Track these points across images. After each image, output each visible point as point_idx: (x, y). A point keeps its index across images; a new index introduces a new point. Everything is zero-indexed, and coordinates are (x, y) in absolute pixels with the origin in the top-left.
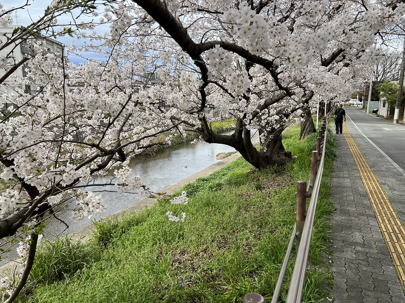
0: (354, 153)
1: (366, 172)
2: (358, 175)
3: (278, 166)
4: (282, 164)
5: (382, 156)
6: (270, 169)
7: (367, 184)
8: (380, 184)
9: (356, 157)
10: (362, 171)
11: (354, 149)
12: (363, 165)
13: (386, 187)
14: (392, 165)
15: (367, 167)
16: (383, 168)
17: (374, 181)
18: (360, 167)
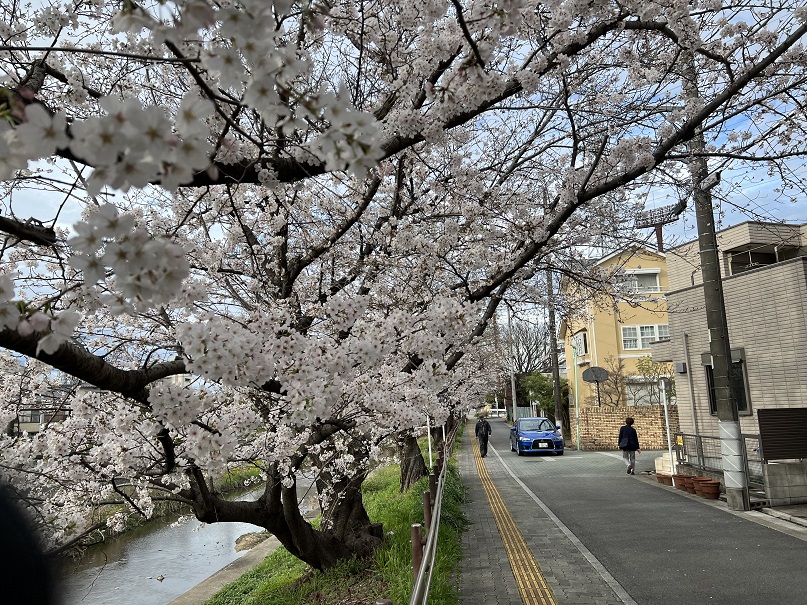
0: (497, 513)
1: (518, 551)
2: (505, 560)
3: (359, 557)
4: (365, 553)
5: (543, 515)
6: (343, 566)
7: (522, 577)
8: (542, 575)
9: (501, 522)
10: (512, 551)
11: (496, 505)
12: (512, 537)
13: (553, 579)
14: (561, 532)
15: (519, 541)
16: (546, 540)
17: (532, 569)
18: (509, 542)
